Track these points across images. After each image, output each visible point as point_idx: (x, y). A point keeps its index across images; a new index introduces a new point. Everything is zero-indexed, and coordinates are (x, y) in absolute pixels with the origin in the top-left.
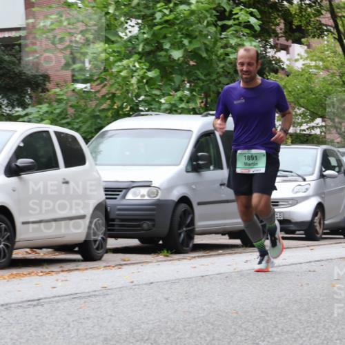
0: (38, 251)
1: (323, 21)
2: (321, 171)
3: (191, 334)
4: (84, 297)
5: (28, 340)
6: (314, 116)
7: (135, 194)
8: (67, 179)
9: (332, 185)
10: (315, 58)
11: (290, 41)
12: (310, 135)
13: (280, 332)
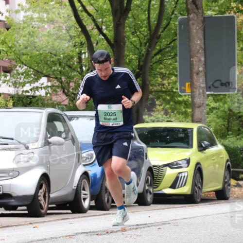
6: (38, 75)
10: (38, 9)
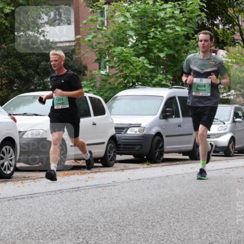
0: (79, 161)
1: (236, 37)
2: (233, 119)
3: (161, 207)
4: (103, 187)
5: (72, 210)
7: (132, 131)
8: (95, 123)
9: (240, 127)
10: (231, 57)
11: (218, 48)
12: (228, 99)
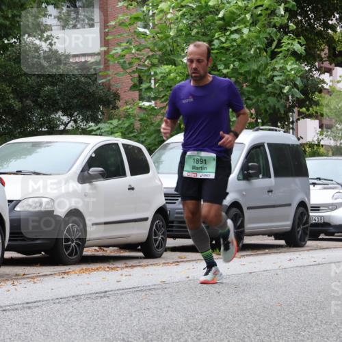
0: (105, 249)
4: (145, 290)
8: (133, 186)
11: (333, 65)
13: (319, 323)
